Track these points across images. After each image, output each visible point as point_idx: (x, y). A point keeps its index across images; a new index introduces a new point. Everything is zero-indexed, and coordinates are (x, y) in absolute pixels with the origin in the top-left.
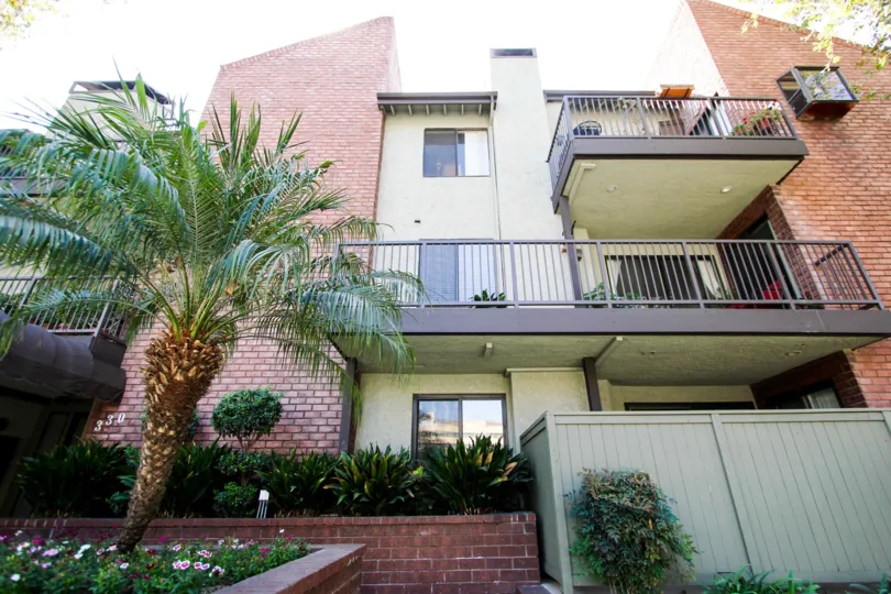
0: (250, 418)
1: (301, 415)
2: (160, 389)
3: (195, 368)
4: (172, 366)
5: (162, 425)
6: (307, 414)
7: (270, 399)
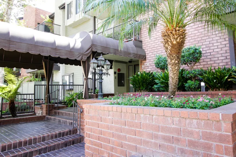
0: (191, 57)
1: (209, 54)
2: (169, 48)
3: (179, 38)
4: (172, 39)
5: (173, 59)
6: (212, 54)
7: (196, 49)
